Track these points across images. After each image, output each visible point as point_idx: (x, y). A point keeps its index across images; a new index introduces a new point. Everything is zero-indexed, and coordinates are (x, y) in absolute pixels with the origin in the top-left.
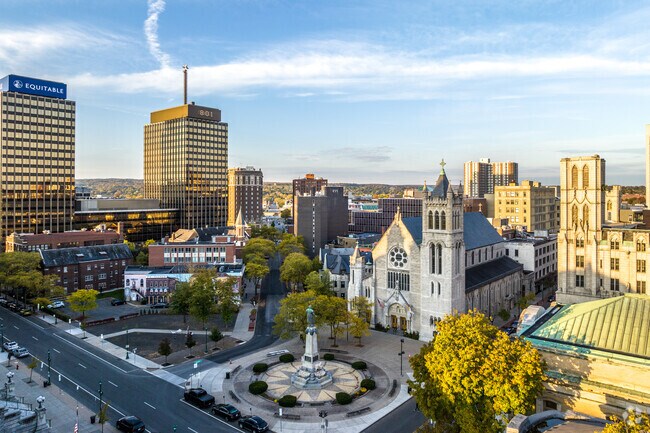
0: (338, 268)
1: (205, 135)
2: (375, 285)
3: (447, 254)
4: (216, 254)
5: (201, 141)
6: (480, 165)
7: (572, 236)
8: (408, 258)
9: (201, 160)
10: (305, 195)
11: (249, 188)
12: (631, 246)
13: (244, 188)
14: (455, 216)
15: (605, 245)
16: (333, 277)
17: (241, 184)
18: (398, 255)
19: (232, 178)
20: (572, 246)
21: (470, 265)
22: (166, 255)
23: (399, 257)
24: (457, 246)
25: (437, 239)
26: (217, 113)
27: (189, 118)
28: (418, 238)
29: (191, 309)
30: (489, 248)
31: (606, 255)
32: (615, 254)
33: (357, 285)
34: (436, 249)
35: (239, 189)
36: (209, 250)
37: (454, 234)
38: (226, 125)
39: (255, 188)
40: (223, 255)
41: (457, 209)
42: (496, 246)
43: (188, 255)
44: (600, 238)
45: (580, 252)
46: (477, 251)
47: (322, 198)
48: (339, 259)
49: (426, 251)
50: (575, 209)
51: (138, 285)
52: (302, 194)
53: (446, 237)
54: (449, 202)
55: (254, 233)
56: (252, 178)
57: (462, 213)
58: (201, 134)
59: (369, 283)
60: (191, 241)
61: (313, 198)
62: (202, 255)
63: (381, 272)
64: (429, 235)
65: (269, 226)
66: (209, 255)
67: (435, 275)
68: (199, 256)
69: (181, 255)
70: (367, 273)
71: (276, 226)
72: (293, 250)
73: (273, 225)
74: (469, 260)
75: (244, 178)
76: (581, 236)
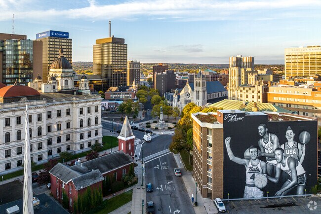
0: (170, 99)
1: (119, 49)
2: (181, 104)
3: (201, 94)
4: (128, 96)
5: (117, 52)
6: (237, 58)
7: (231, 88)
8: (190, 95)
9: (117, 59)
10: (159, 74)
11: (135, 69)
12: (251, 91)
13: (133, 70)
14: (203, 83)
15: (239, 91)
16: (168, 102)
17: (132, 68)
18: (187, 95)
19: (128, 65)
20: (231, 91)
21: (209, 98)
22: (111, 96)
23: (188, 95)
24: (204, 92)
25: (198, 89)
26: (123, 40)
27: (112, 43)
28: (193, 89)
29: (125, 111)
30: (220, 93)
31: (239, 93)
32: (241, 93)
33: (176, 103)
34: (198, 92)
35: (131, 70)
36: (126, 94)
37: (203, 88)
38: (126, 45)
39: (138, 69)
40: (131, 96)
41: (204, 81)
42: (223, 92)
43: (118, 96)
44: (238, 89)
45: (233, 93)
46: (215, 94)
47: (165, 75)
48: (171, 97)
49: (195, 93)
50: (232, 81)
51: (104, 105)
52: (158, 73)
53: (200, 89)
54: (201, 79)
55: (139, 88)
56: (137, 65)
57: (206, 82)
58: (117, 49)
59: (179, 103)
60: (116, 91)
61: (162, 75)
62: (124, 96)
63: (183, 99)
64: (196, 88)
65: (143, 85)
66: (126, 96)
67: (198, 100)
68: (122, 96)
69: (116, 96)
70: (178, 100)
71: (146, 85)
72: (155, 94)
73: (144, 85)
74: (209, 97)
75: (133, 66)
76: (234, 88)
